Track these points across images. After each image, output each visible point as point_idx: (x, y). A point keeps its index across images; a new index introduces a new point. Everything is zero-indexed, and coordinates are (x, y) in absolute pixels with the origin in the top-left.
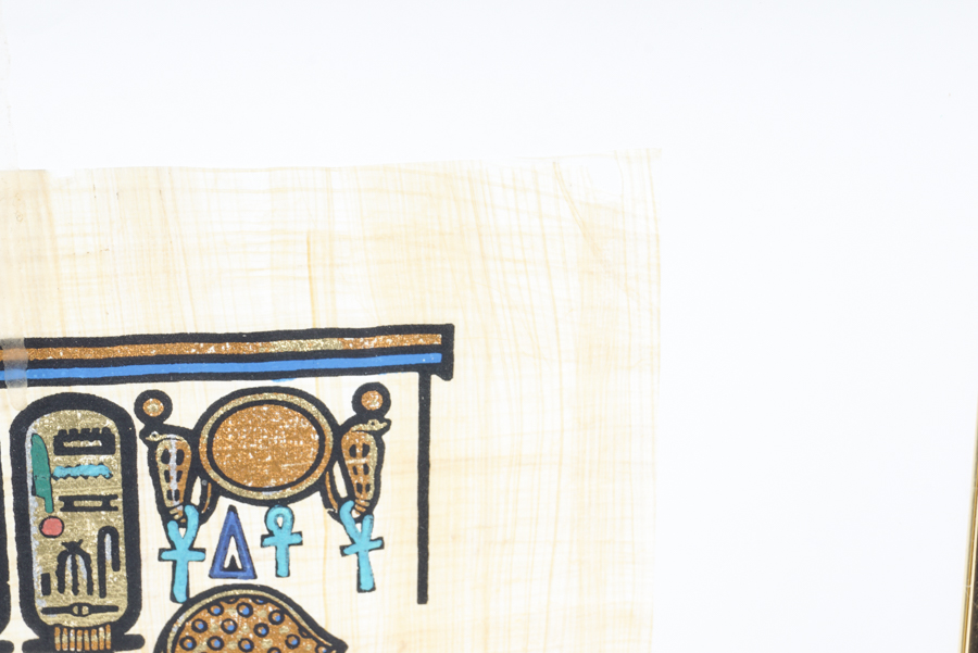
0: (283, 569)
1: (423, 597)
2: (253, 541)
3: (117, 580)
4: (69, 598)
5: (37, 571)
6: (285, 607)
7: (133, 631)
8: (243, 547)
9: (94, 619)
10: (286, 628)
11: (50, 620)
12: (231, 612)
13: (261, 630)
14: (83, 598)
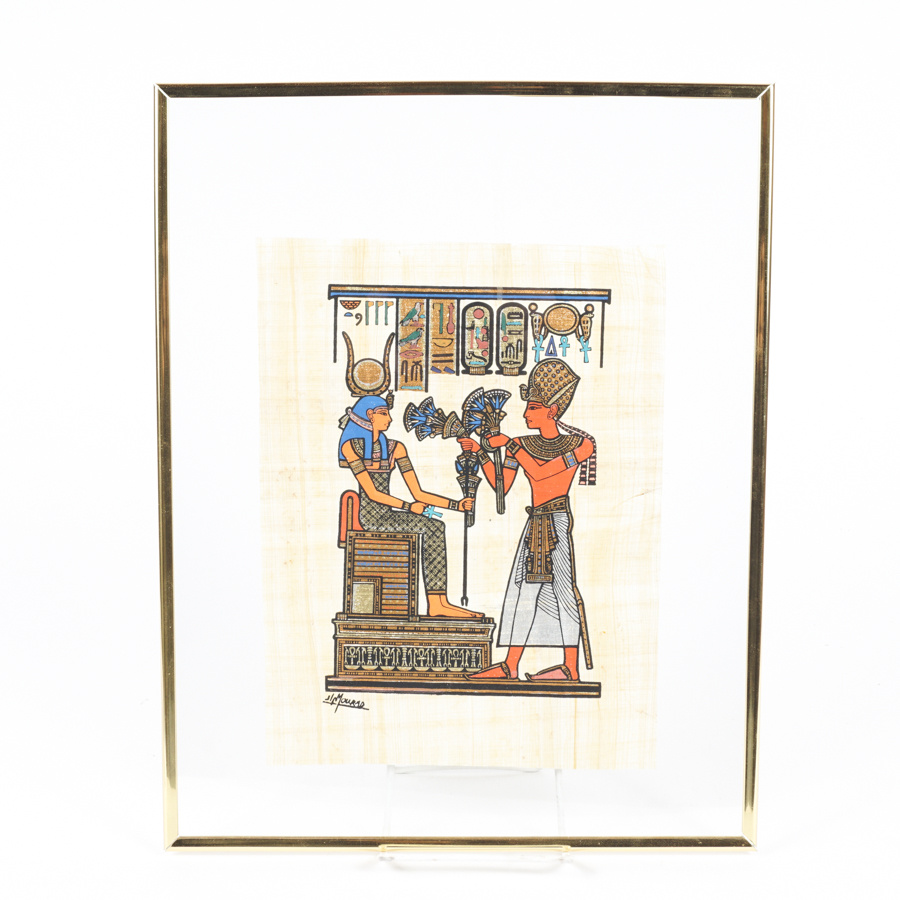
0: (564, 355)
1: (601, 366)
2: (557, 345)
3: (521, 354)
4: (508, 359)
5: (501, 351)
6: (564, 365)
7: (524, 370)
8: (554, 347)
9: (513, 366)
10: (565, 371)
11: (503, 365)
12: (550, 366)
13: (558, 371)
14: (512, 359)
